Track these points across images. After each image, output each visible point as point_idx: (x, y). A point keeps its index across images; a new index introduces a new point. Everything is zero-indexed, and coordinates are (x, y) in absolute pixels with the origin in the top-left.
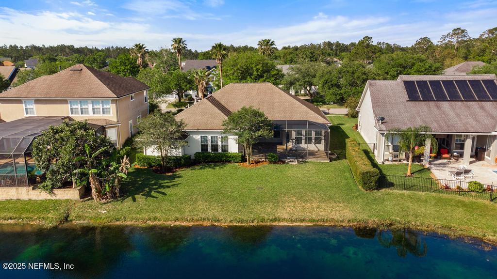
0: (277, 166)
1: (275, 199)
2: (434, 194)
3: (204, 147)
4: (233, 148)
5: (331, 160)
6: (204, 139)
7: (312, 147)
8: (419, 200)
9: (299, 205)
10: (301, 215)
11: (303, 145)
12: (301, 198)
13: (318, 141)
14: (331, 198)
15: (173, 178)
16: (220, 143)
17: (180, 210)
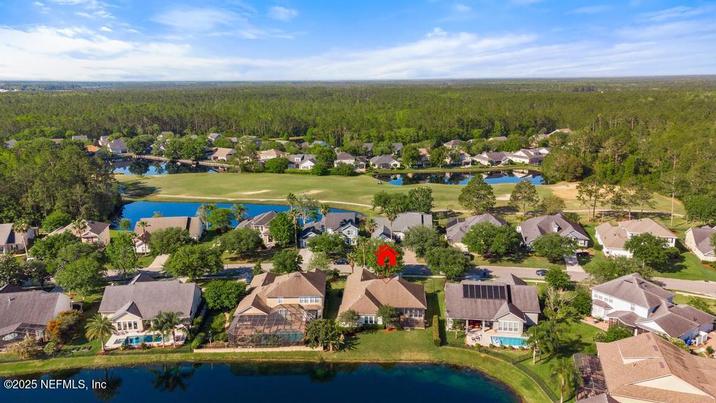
0: (400, 332)
1: (399, 350)
2: (461, 349)
3: (366, 322)
4: (380, 322)
5: (426, 327)
6: (366, 318)
7: (417, 318)
8: (455, 350)
9: (409, 353)
10: (410, 358)
11: (413, 317)
12: (410, 351)
13: (420, 316)
14: (422, 350)
15: (356, 339)
16: (374, 320)
17: (364, 356)
